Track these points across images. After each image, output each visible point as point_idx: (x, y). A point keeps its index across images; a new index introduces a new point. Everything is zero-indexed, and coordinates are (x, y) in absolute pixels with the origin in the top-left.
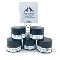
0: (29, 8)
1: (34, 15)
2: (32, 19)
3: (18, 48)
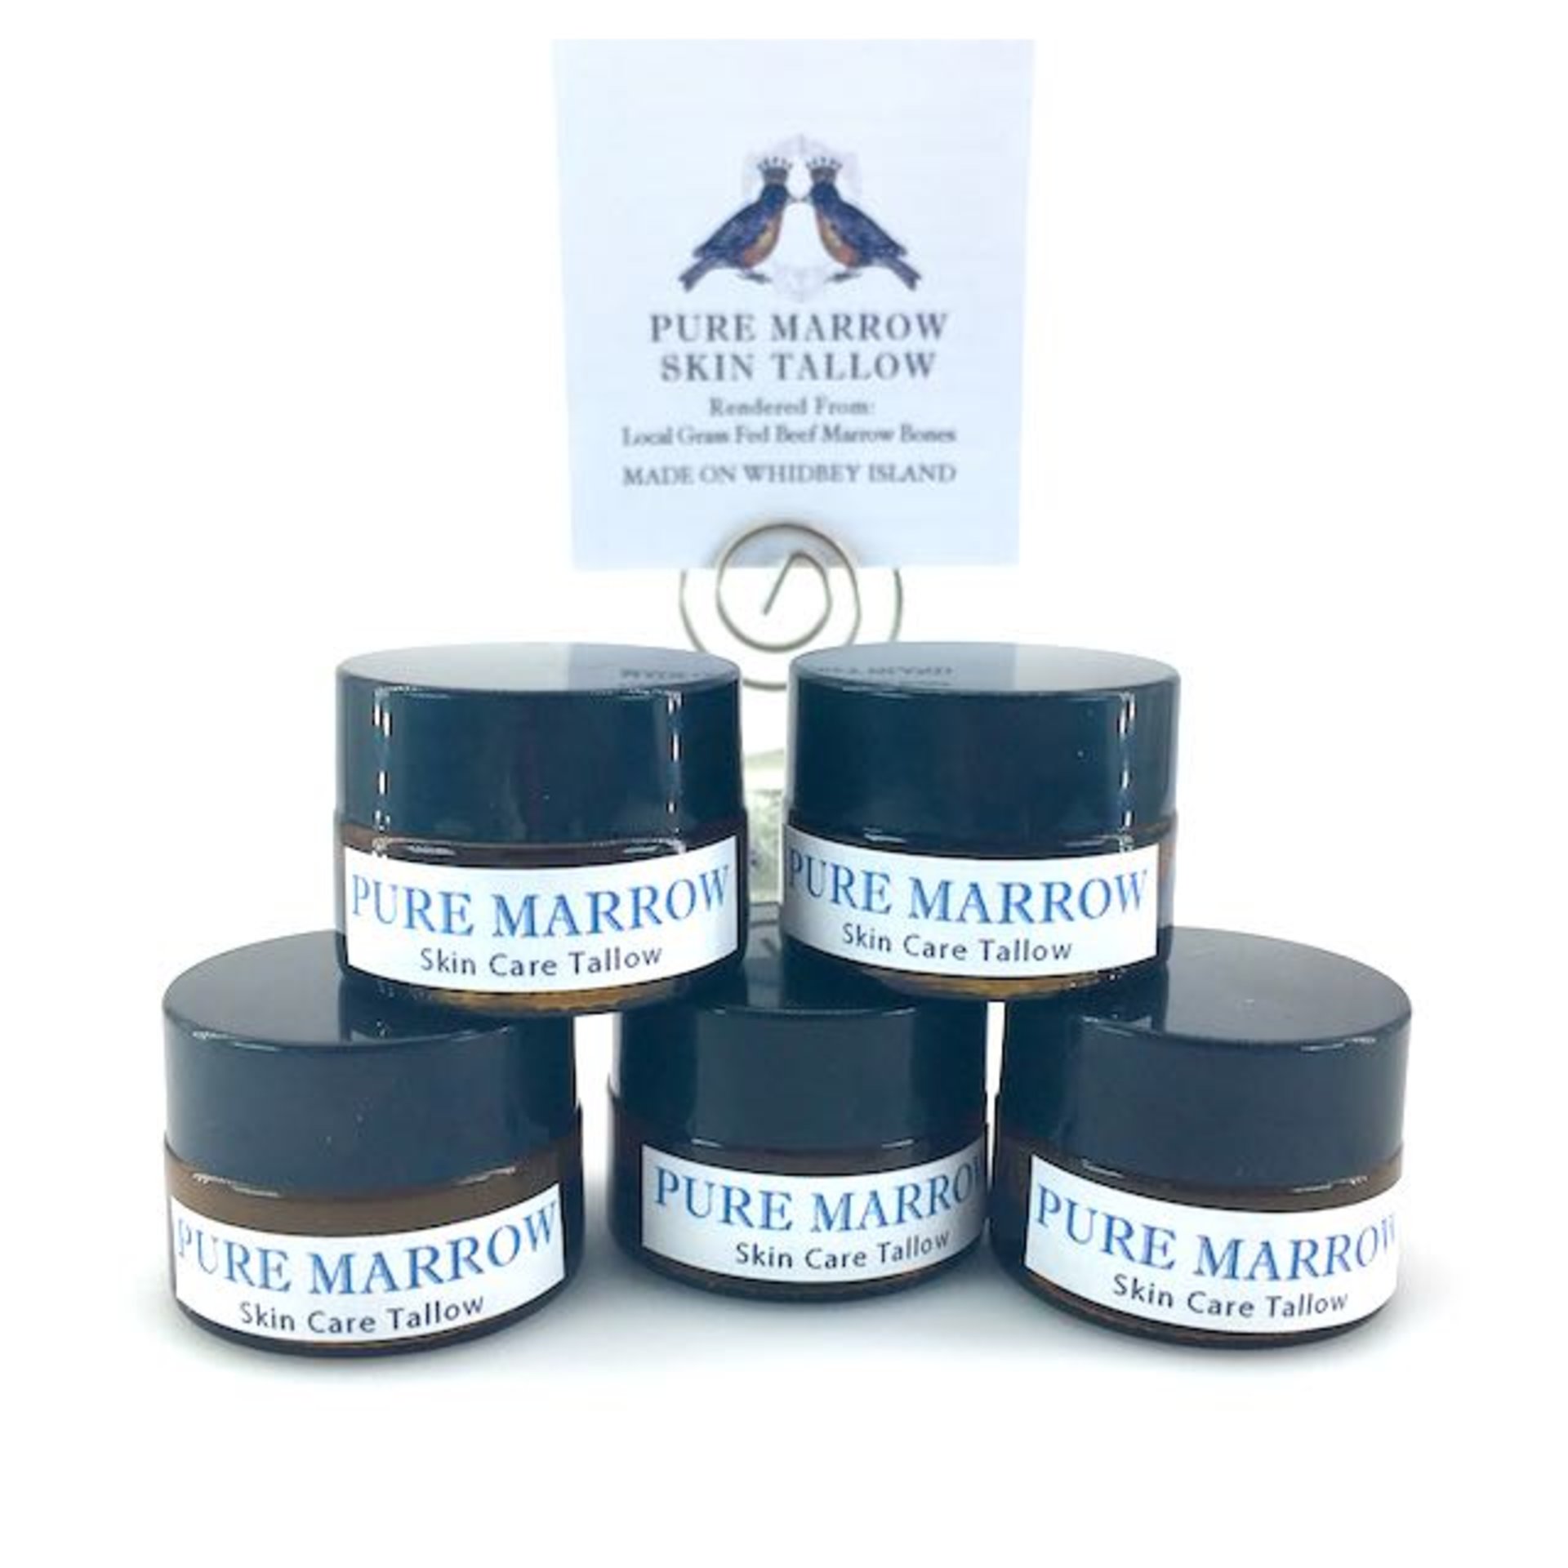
0: (799, 183)
1: (920, 364)
2: (882, 472)
3: (475, 1245)
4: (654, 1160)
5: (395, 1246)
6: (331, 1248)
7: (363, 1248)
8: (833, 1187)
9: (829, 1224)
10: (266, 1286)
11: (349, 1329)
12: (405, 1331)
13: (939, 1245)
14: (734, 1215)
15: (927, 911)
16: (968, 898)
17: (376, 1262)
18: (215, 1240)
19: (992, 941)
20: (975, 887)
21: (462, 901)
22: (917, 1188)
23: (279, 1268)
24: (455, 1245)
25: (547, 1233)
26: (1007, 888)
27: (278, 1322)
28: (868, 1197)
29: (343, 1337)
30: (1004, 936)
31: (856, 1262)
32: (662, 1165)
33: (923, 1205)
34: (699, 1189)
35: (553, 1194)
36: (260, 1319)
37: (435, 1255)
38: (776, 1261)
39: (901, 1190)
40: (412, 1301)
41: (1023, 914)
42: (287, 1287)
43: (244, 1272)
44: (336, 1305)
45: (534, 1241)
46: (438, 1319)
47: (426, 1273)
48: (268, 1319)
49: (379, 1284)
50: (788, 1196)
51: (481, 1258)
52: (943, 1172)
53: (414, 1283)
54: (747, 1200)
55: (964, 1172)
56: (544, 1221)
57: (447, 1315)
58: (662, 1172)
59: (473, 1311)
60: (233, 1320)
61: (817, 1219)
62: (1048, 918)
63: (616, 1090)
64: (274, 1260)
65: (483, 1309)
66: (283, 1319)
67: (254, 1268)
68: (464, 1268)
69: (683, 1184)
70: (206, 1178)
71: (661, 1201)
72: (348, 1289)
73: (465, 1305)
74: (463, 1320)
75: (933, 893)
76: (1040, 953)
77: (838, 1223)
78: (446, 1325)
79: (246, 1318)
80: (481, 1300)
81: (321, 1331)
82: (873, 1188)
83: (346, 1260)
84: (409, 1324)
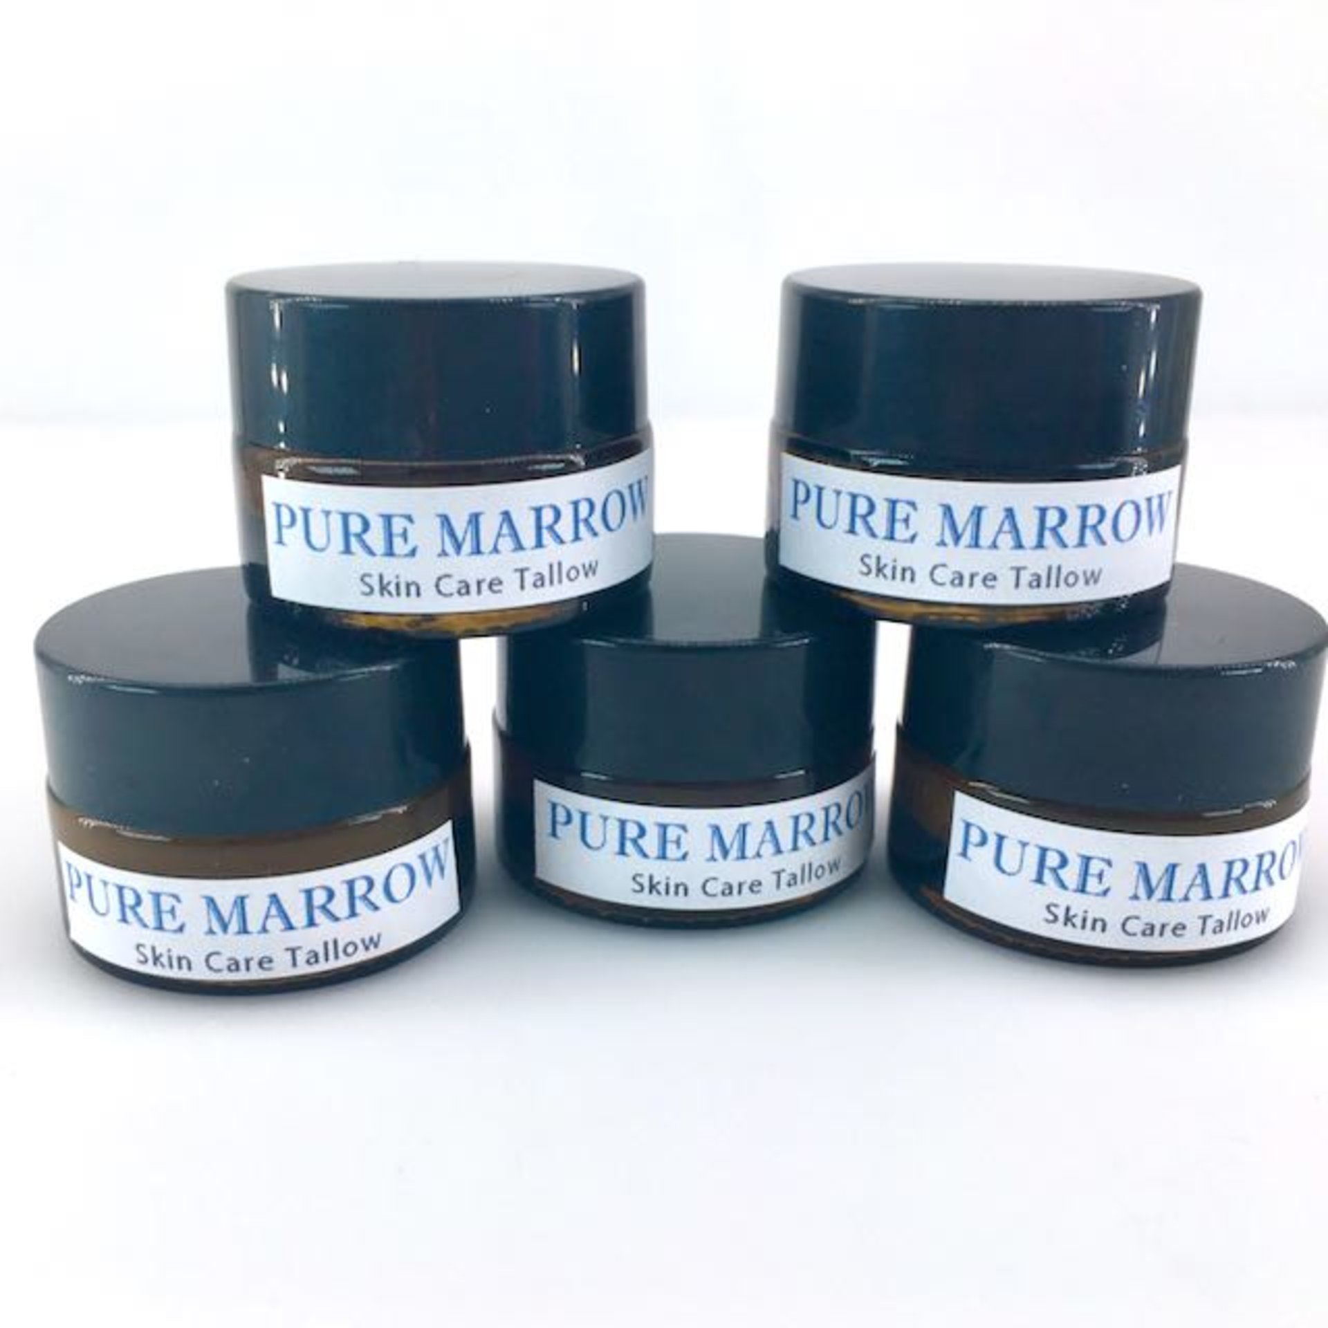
3: (371, 884)
4: (545, 794)
5: (289, 887)
6: (225, 891)
7: (257, 890)
8: (729, 818)
9: (725, 853)
10: (160, 927)
11: (248, 969)
12: (303, 969)
13: (831, 871)
14: (629, 847)
15: (957, 538)
16: (1002, 523)
17: (271, 903)
18: (105, 884)
19: (1024, 568)
20: (1010, 513)
21: (405, 523)
22: (812, 818)
23: (172, 911)
24: (351, 884)
25: (442, 869)
26: (1043, 511)
27: (175, 963)
28: (764, 827)
29: (242, 976)
30: (1036, 562)
31: (751, 889)
32: (555, 800)
33: (817, 832)
34: (593, 824)
35: (446, 830)
36: (156, 959)
37: (331, 895)
38: (672, 889)
39: (796, 819)
40: (310, 940)
41: (1057, 539)
42: (181, 929)
43: (136, 914)
44: (233, 946)
45: (429, 877)
46: (337, 957)
47: (322, 912)
48: (164, 960)
49: (275, 924)
50: (684, 828)
51: (377, 895)
52: (836, 800)
53: (311, 923)
54: (642, 832)
55: (856, 798)
56: (437, 857)
57: (345, 951)
58: (554, 806)
59: (372, 947)
60: (129, 961)
61: (713, 849)
62: (1081, 543)
63: (503, 724)
64: (166, 903)
65: (381, 944)
66: (180, 959)
67: (147, 911)
68: (360, 906)
69: (576, 819)
70: (93, 823)
71: (554, 834)
72: (244, 930)
73: (363, 941)
74: (361, 956)
75: (965, 519)
76: (1071, 579)
77: (734, 853)
78: (344, 961)
79: (142, 958)
80: (379, 936)
81: (219, 971)
82: (768, 818)
83: (241, 901)
84: (308, 962)
